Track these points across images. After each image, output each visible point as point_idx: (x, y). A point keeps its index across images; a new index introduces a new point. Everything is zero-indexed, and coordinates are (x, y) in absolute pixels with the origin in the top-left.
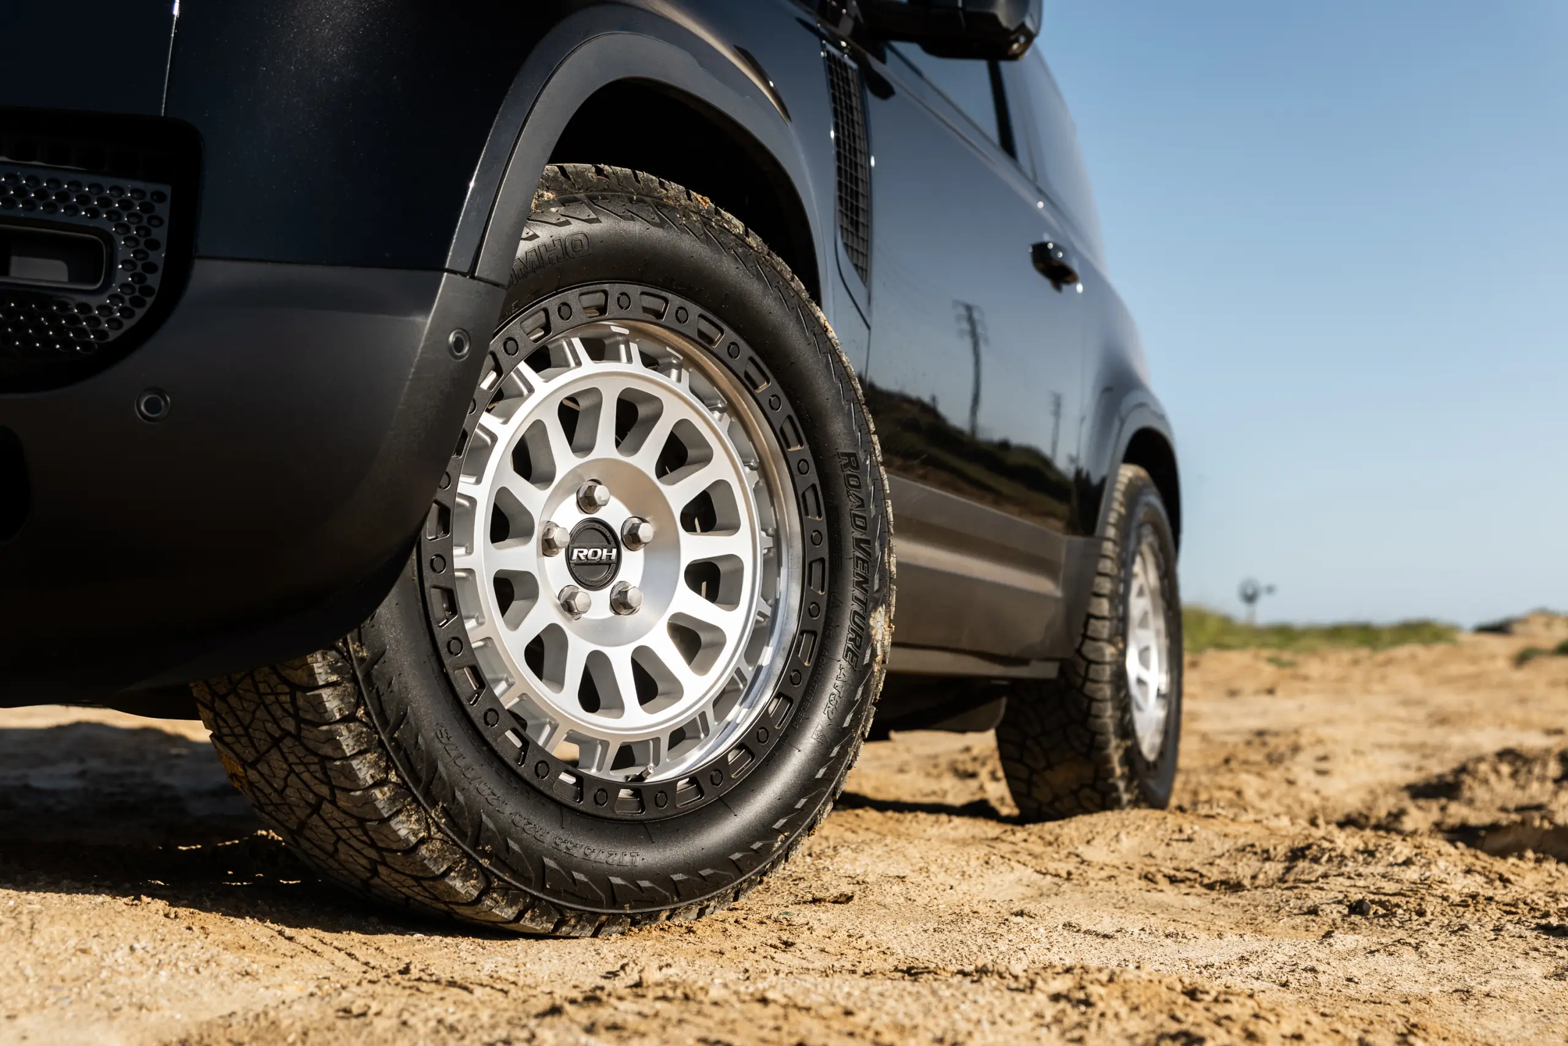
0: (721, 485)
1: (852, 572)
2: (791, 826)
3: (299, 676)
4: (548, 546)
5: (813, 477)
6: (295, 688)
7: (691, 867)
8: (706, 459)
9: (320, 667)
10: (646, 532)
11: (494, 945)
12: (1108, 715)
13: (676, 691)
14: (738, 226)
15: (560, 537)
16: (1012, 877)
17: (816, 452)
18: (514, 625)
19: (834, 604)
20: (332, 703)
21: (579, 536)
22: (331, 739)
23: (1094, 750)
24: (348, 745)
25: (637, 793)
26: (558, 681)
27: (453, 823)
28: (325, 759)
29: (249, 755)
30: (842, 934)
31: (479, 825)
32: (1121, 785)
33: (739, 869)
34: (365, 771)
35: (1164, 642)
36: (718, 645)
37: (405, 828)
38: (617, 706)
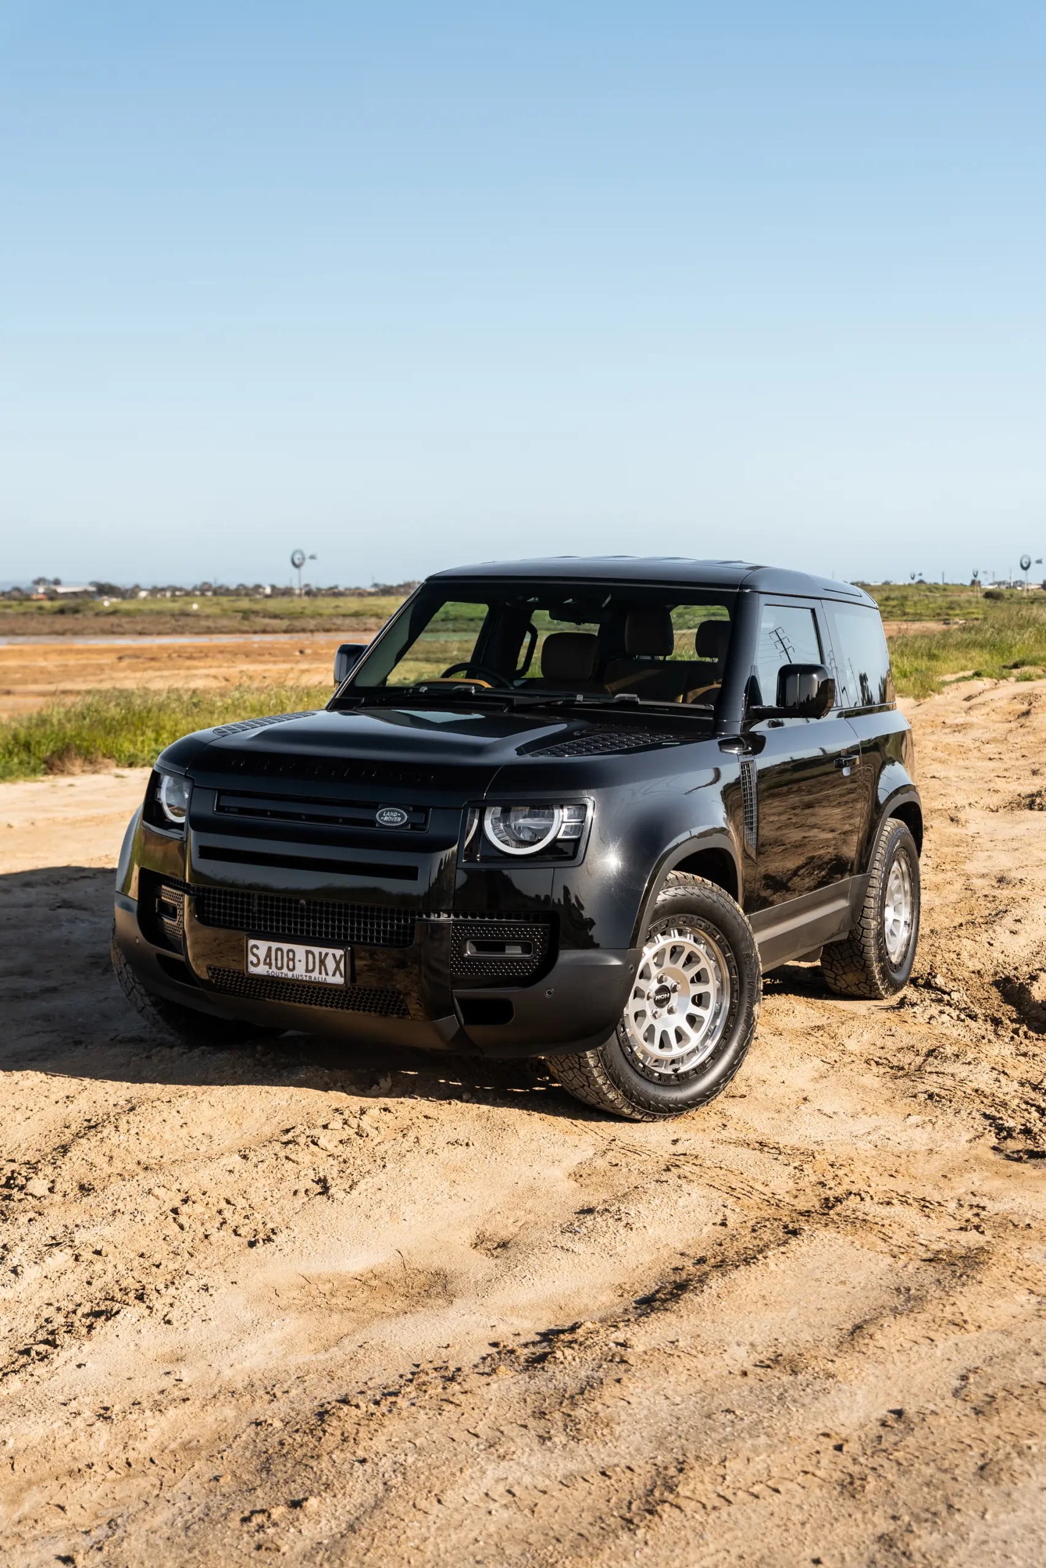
0: (704, 970)
1: (746, 994)
2: (725, 1081)
3: (582, 1054)
4: (649, 998)
5: (734, 963)
6: (580, 1057)
7: (693, 1098)
8: (698, 962)
9: (588, 1053)
10: (679, 987)
11: (634, 1125)
12: (873, 953)
13: (688, 1039)
14: (710, 882)
15: (652, 994)
16: (811, 1065)
17: (735, 954)
18: (640, 1027)
19: (740, 1004)
20: (592, 1063)
21: (658, 992)
22: (591, 1072)
23: (865, 968)
24: (596, 1074)
25: (677, 1076)
26: (652, 1042)
27: (625, 1094)
28: (587, 1077)
29: (561, 1069)
30: (741, 1122)
31: (632, 1094)
32: (879, 983)
33: (708, 1097)
34: (600, 1081)
35: (909, 898)
36: (702, 1022)
37: (611, 1096)
38: (670, 1046)
